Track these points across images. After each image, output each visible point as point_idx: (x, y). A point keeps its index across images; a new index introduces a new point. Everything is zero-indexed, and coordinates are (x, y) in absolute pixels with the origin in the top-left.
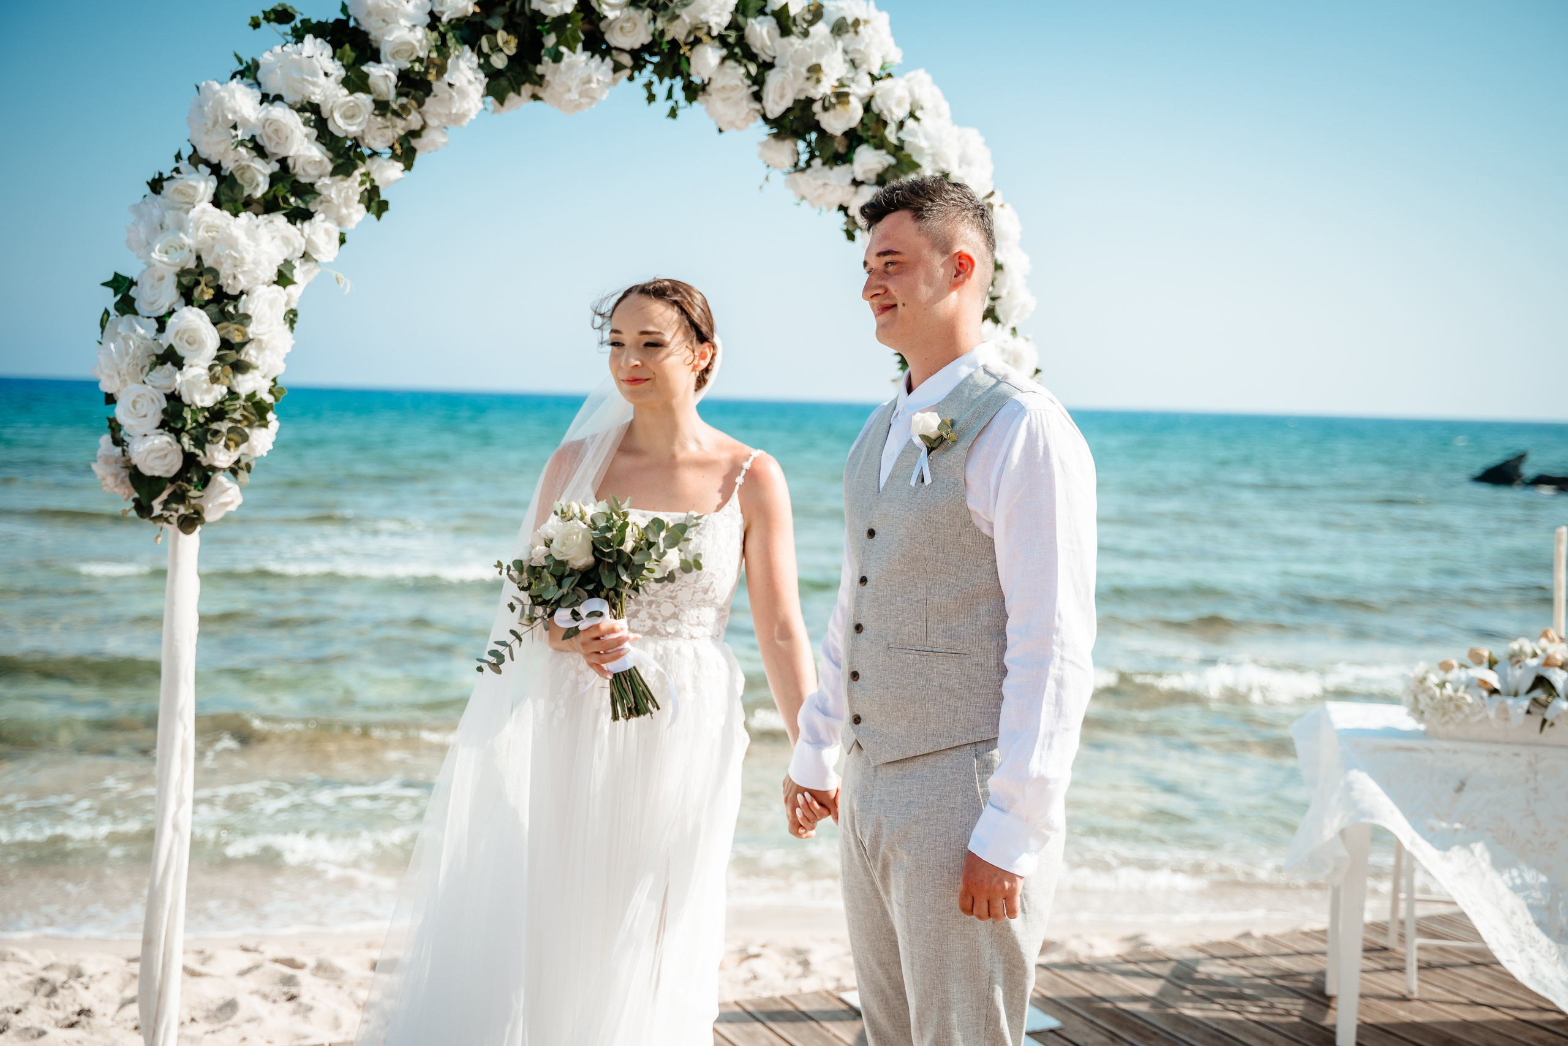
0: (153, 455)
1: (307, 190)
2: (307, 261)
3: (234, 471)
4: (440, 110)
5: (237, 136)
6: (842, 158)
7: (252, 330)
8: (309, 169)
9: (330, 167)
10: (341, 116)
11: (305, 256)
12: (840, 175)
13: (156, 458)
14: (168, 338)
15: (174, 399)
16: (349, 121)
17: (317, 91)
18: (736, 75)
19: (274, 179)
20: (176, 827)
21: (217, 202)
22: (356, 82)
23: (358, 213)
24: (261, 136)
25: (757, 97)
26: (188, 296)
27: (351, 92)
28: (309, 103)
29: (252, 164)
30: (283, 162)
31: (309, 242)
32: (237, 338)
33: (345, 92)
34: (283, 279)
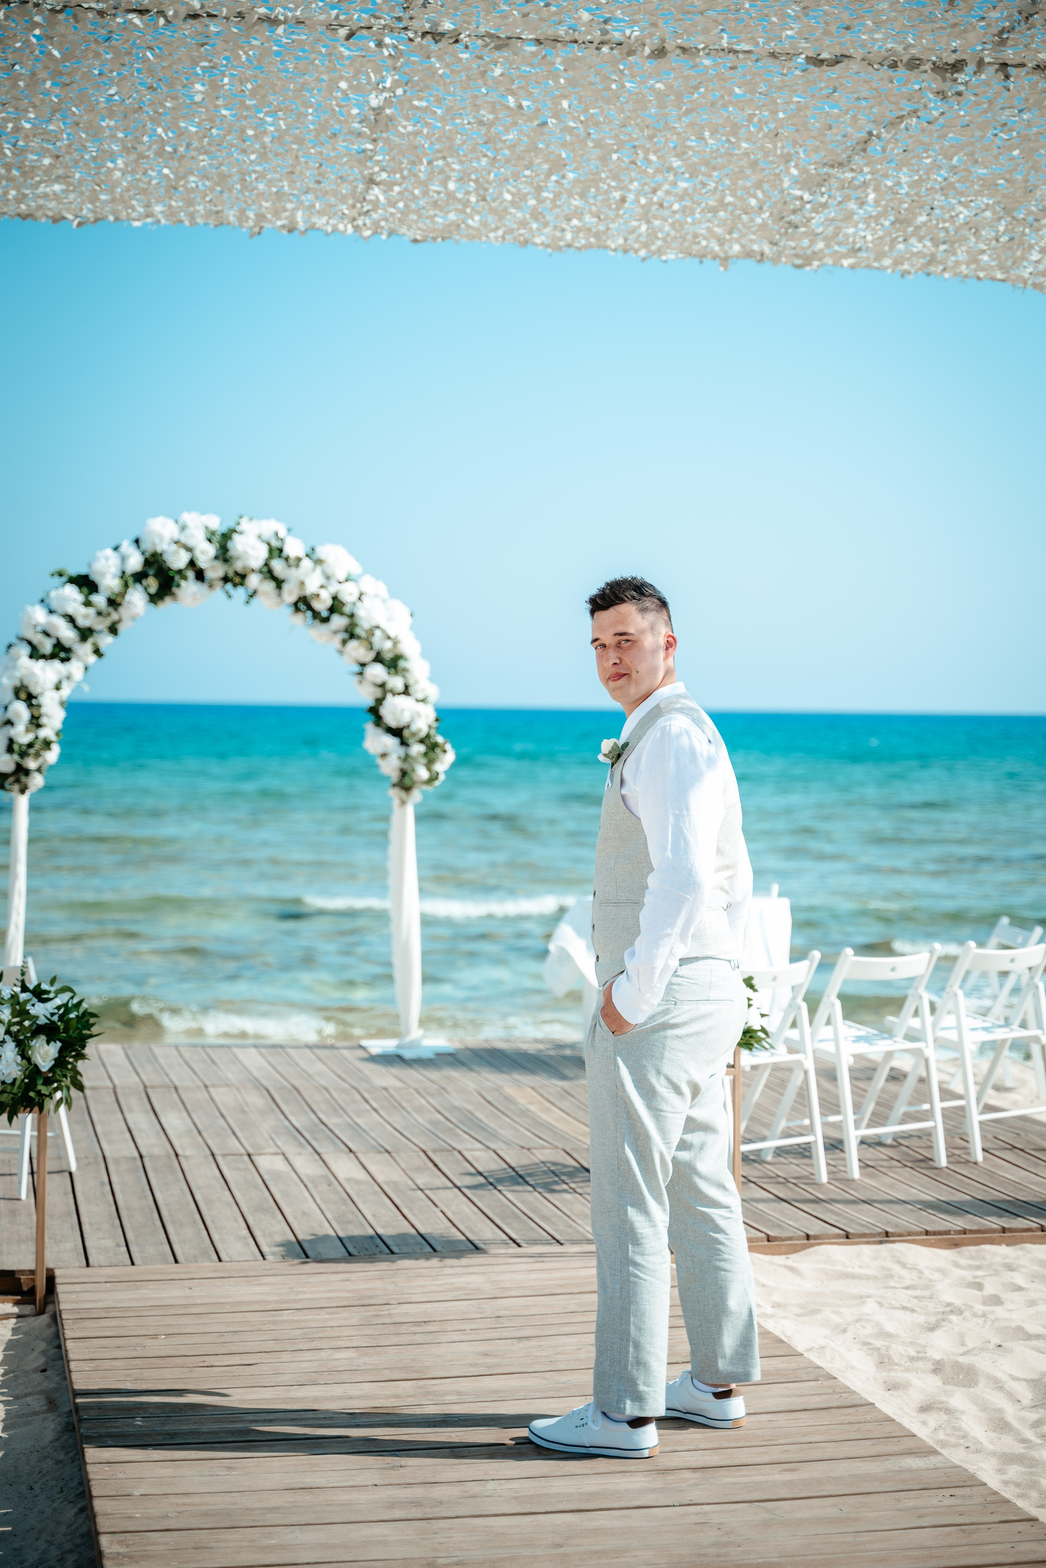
1: (68, 650)
3: (39, 770)
4: (125, 613)
6: (326, 620)
7: (43, 710)
8: (69, 641)
9: (78, 639)
10: (82, 618)
11: (68, 678)
12: (324, 628)
14: (10, 715)
15: (11, 741)
16: (86, 620)
17: (72, 608)
18: (269, 586)
19: (55, 646)
20: (17, 927)
21: (31, 657)
22: (88, 604)
23: (92, 659)
24: (47, 628)
25: (280, 595)
26: (18, 698)
27: (86, 607)
29: (44, 641)
30: (58, 639)
31: (70, 670)
32: (36, 714)
33: (84, 607)
34: (58, 688)
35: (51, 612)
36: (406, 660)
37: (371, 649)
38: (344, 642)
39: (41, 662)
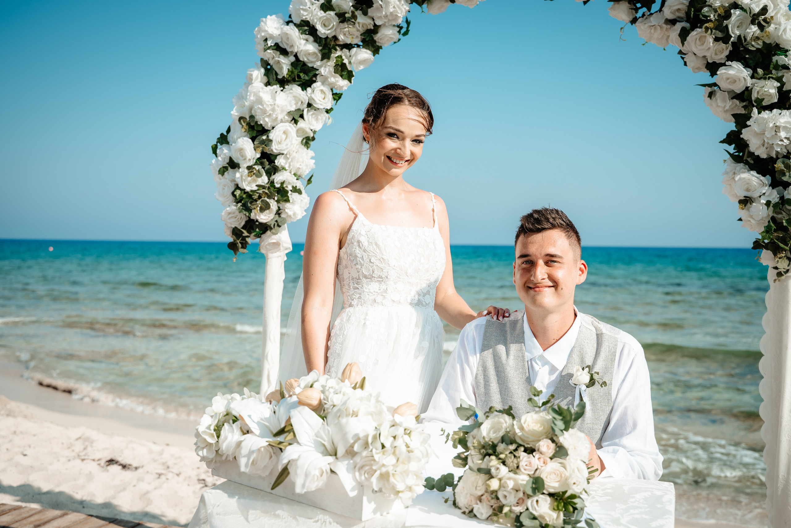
0: (230, 216)
2: (311, 109)
4: (379, 15)
5: (267, 45)
8: (312, 59)
9: (320, 56)
10: (321, 26)
11: (309, 105)
13: (232, 217)
15: (237, 187)
16: (327, 29)
17: (305, 13)
19: (292, 64)
22: (327, 7)
24: (281, 42)
27: (325, 12)
28: (302, 21)
29: (279, 59)
30: (296, 56)
31: (310, 98)
32: (267, 153)
33: (322, 12)
34: (295, 119)
35: (288, 23)
36: (785, 52)
37: (725, 39)
38: (684, 35)
39: (277, 87)
